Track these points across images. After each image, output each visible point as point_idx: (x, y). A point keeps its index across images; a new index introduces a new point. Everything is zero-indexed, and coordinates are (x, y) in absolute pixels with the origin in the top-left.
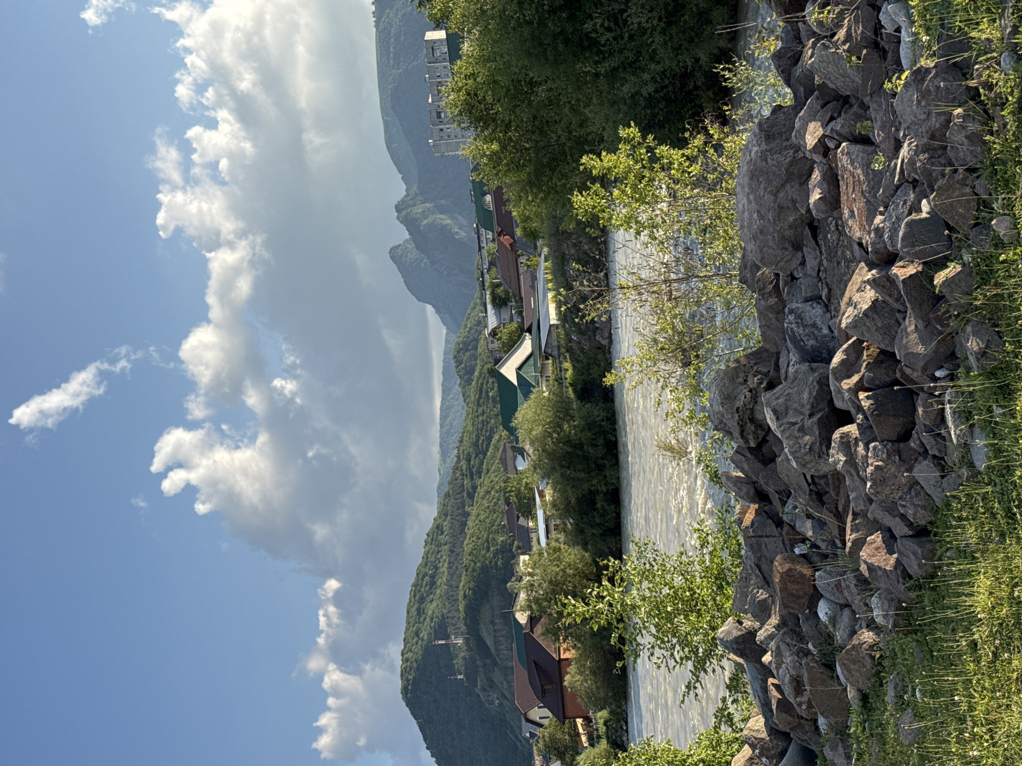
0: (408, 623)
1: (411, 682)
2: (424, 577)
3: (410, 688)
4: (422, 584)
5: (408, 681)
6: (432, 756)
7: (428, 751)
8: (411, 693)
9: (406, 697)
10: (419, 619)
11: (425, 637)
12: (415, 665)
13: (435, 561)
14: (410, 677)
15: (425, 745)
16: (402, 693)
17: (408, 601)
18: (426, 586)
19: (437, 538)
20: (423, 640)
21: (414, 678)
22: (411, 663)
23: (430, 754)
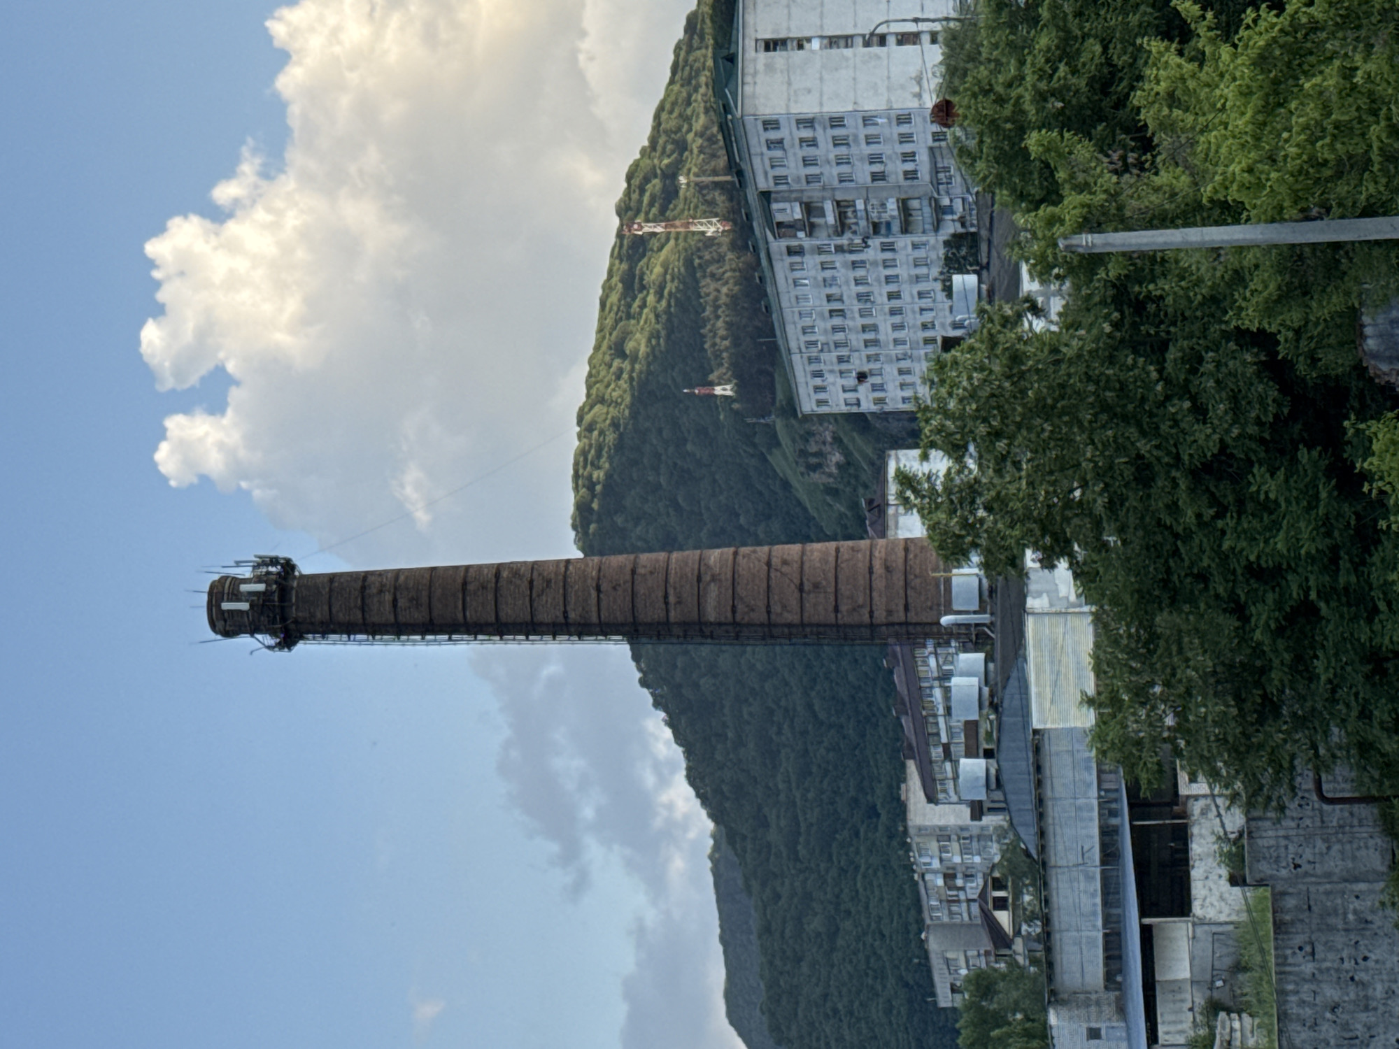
0: (601, 330)
1: (598, 488)
2: (647, 180)
3: (595, 506)
4: (640, 202)
5: (591, 486)
6: (657, 704)
7: (645, 692)
8: (599, 521)
9: (586, 533)
10: (629, 306)
11: (643, 349)
12: (611, 437)
13: (679, 129)
14: (598, 475)
15: (638, 675)
16: (574, 527)
17: (605, 276)
18: (651, 204)
19: (686, 61)
20: (634, 358)
21: (609, 476)
22: (602, 433)
23: (650, 700)
